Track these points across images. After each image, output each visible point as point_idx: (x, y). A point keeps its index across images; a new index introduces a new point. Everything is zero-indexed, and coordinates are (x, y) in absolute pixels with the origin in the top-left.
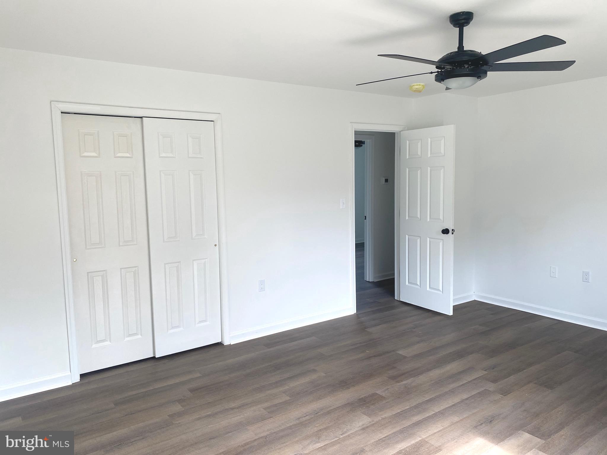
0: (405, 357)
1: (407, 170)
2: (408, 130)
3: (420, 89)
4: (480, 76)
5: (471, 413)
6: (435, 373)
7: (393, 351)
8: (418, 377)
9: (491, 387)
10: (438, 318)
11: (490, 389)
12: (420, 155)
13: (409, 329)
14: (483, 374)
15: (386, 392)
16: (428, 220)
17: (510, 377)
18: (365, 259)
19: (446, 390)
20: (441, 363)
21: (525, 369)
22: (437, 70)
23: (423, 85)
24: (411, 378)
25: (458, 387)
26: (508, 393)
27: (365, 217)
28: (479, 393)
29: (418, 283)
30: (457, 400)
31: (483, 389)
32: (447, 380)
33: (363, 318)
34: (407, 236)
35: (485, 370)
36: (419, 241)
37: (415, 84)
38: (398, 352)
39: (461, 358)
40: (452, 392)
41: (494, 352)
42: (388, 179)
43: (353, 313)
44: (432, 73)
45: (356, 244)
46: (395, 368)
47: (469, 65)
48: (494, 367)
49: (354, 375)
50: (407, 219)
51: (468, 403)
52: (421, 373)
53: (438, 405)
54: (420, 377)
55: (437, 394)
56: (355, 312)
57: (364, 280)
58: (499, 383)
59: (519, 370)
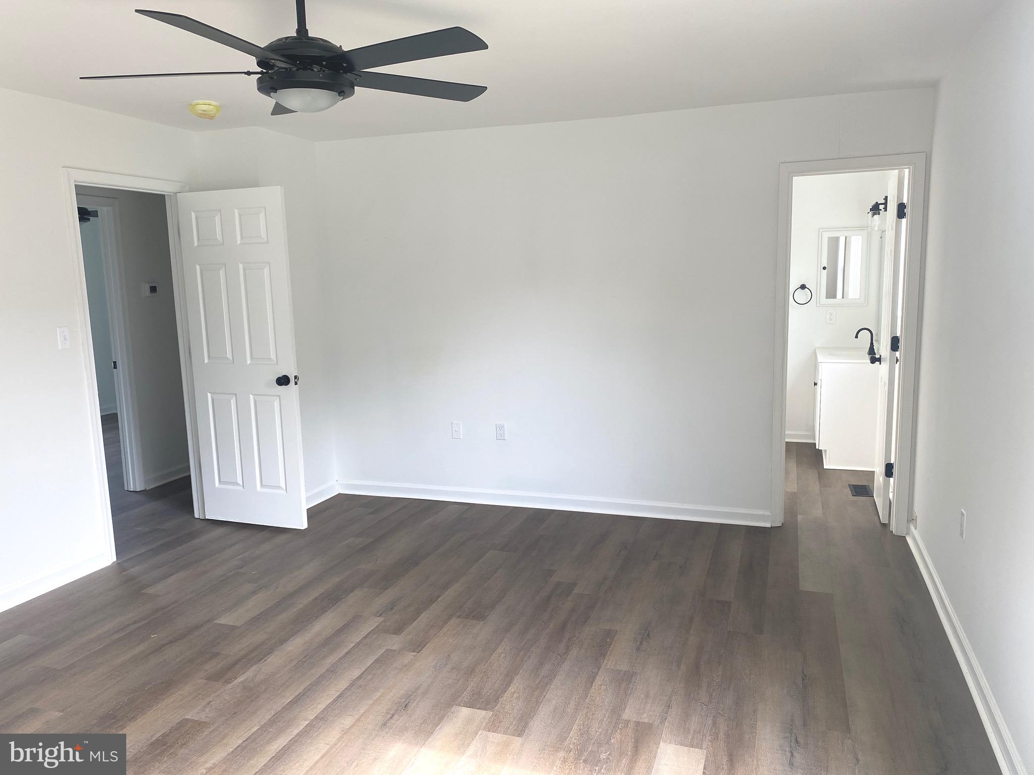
0: (233, 628)
1: (198, 267)
2: (189, 192)
3: (211, 113)
4: (343, 92)
5: (371, 702)
6: (296, 645)
7: (209, 621)
8: (265, 661)
9: (394, 642)
10: (283, 537)
11: (394, 648)
12: (221, 240)
13: (231, 571)
14: (377, 624)
15: (207, 710)
16: (249, 362)
17: (419, 616)
18: (122, 446)
19: (322, 670)
20: (302, 622)
21: (438, 597)
22: (259, 70)
23: (215, 106)
24: (252, 666)
25: (341, 659)
26: (423, 645)
27: (115, 363)
28: (377, 661)
29: (240, 481)
30: (343, 684)
31: (382, 651)
32: (320, 651)
33: (132, 570)
34: (209, 395)
35: (379, 615)
36: (233, 402)
37: (201, 102)
38: (217, 621)
39: (335, 604)
40: (333, 671)
41: (388, 578)
42: (156, 287)
43: (108, 563)
44: (249, 73)
45: (102, 417)
46: (217, 654)
47: (322, 66)
48: (391, 607)
49: (132, 695)
50: (206, 362)
51: (363, 683)
52: (270, 652)
53: (312, 705)
54: (269, 660)
55: (308, 683)
56: (115, 559)
57: (124, 490)
58: (405, 632)
59: (432, 601)
